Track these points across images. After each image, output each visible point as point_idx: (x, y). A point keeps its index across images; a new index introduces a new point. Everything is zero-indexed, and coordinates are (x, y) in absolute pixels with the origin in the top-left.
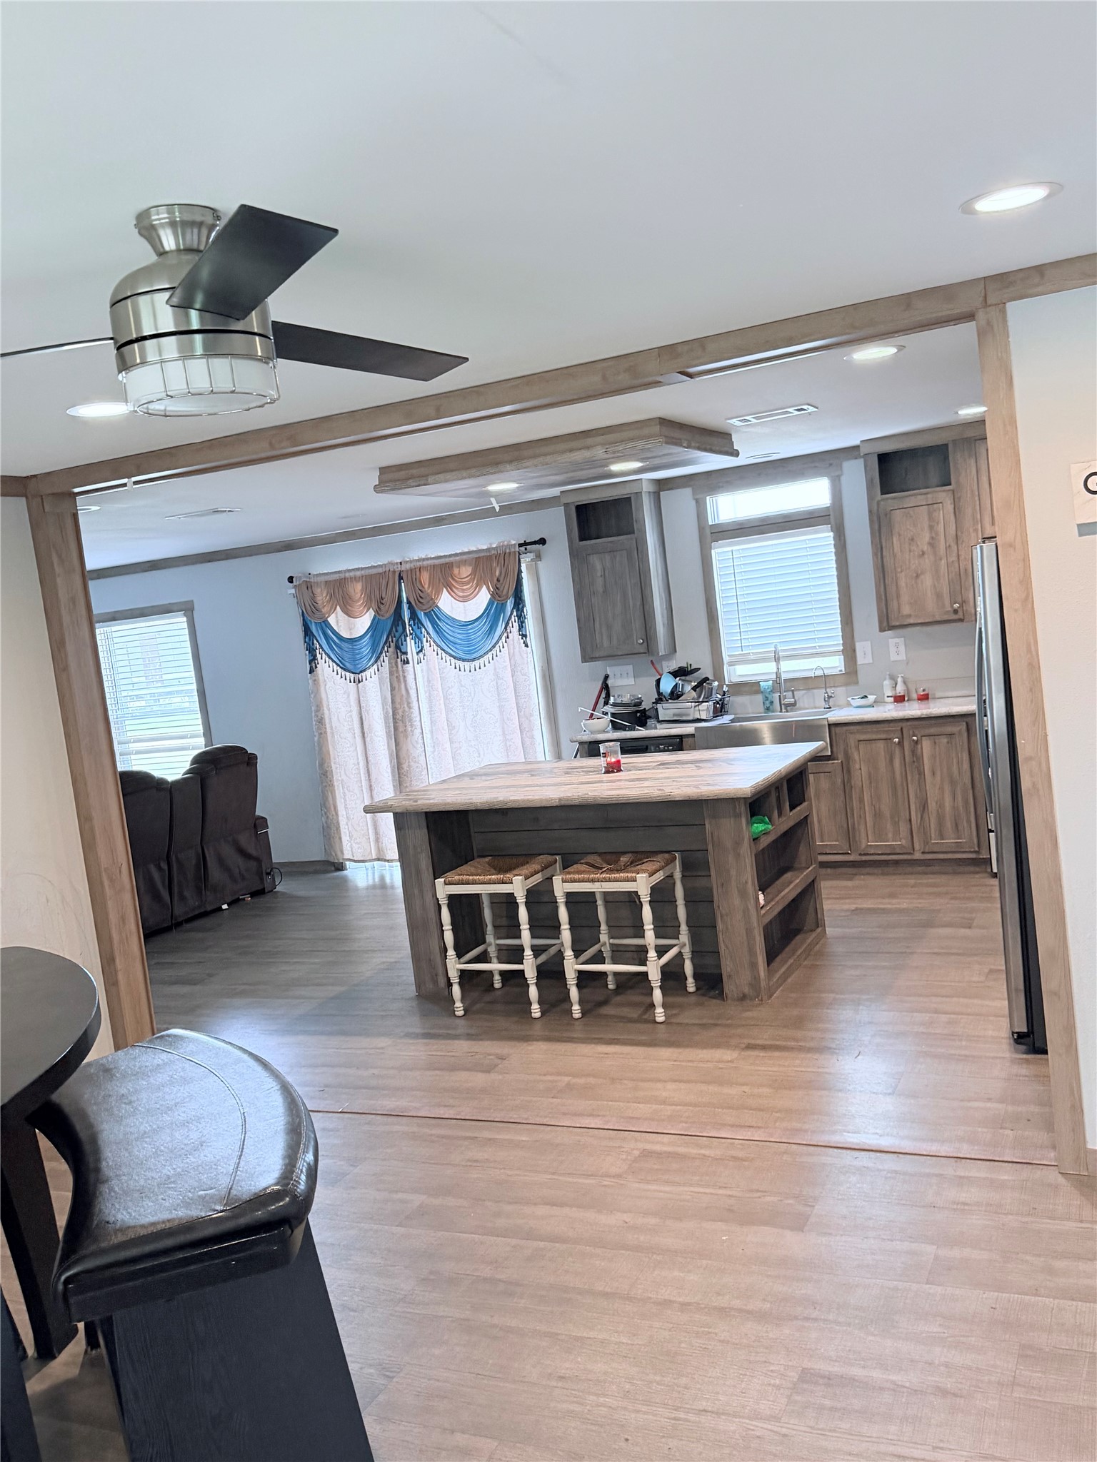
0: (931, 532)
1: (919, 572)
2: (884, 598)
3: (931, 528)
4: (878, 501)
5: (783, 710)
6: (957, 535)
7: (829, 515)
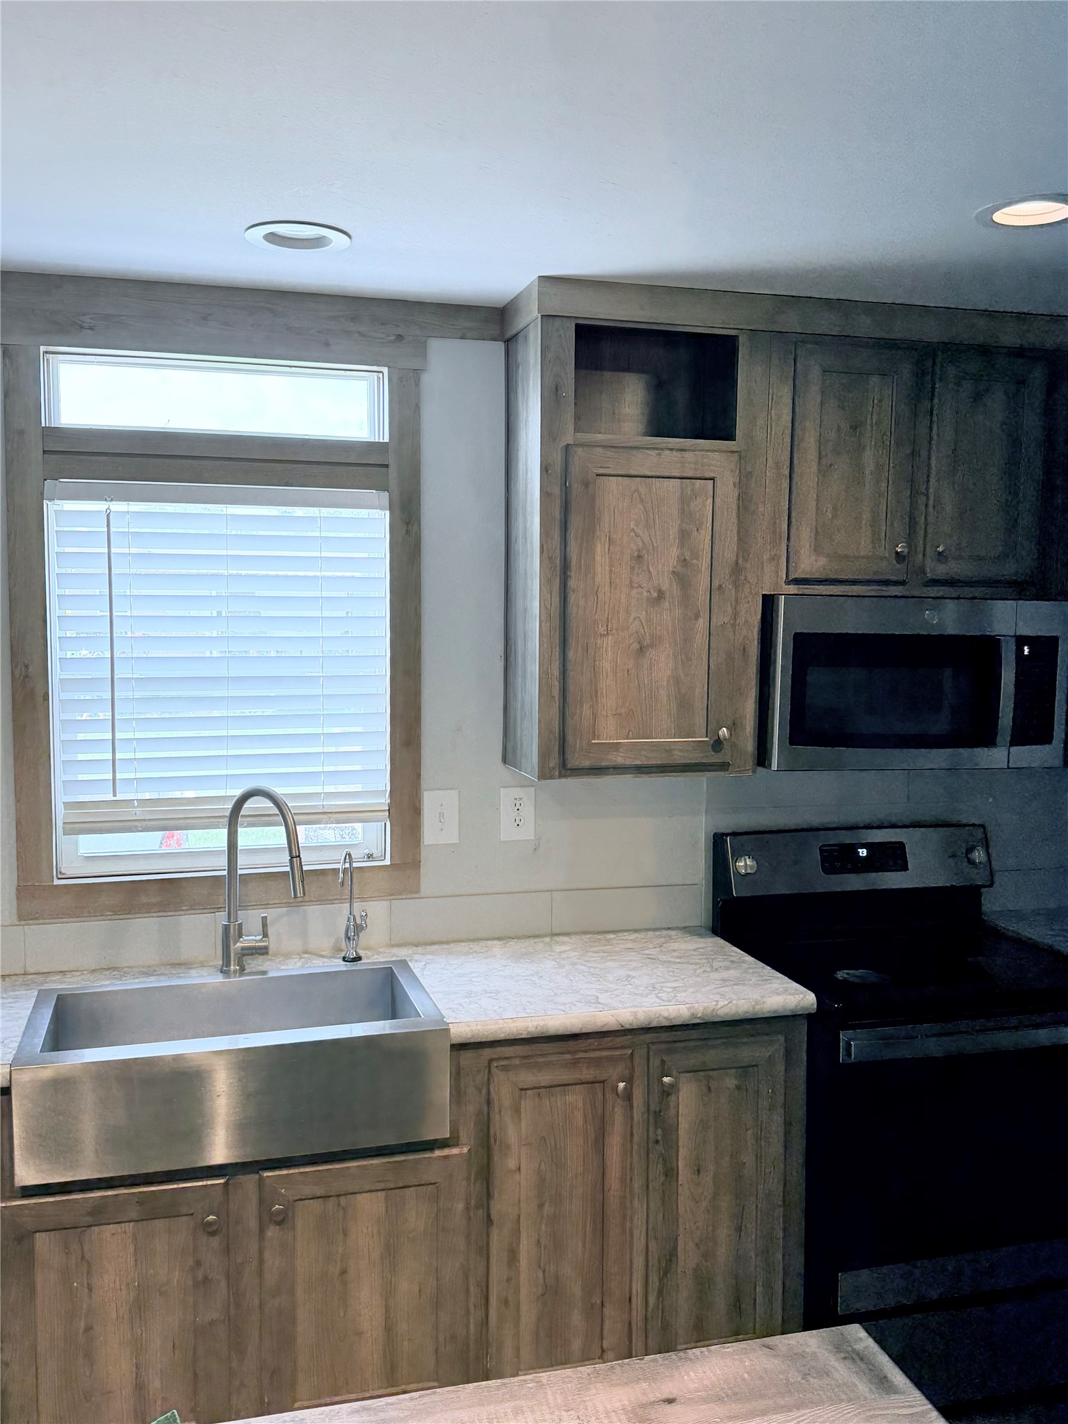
0: (682, 547)
1: (647, 642)
2: (556, 692)
3: (684, 536)
4: (568, 444)
5: (232, 967)
6: (737, 563)
7: (387, 466)
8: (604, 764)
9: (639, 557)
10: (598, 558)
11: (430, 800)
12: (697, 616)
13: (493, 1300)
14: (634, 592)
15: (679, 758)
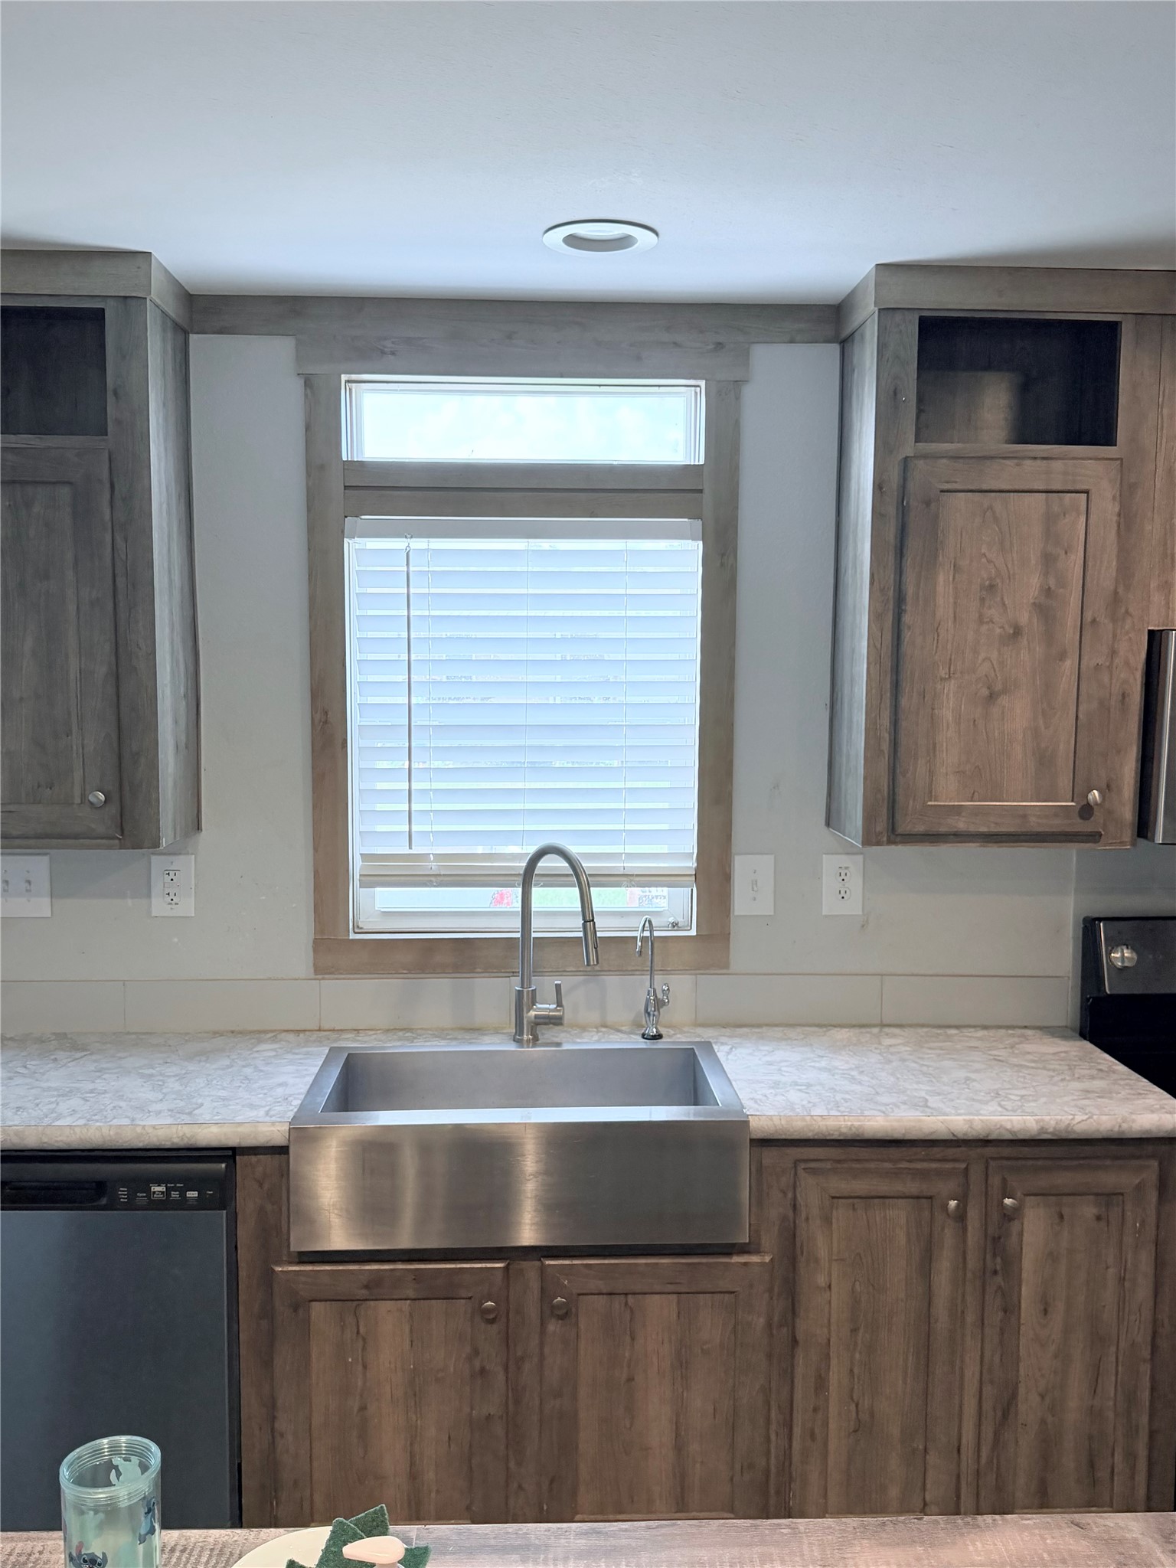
0: (1046, 574)
1: (998, 687)
2: (885, 746)
3: (1048, 561)
4: (906, 458)
5: (525, 1036)
6: (1116, 593)
7: (701, 491)
8: (943, 829)
9: (991, 588)
10: (940, 589)
11: (742, 867)
12: (1062, 656)
13: (797, 1431)
14: (984, 628)
15: (1035, 824)
